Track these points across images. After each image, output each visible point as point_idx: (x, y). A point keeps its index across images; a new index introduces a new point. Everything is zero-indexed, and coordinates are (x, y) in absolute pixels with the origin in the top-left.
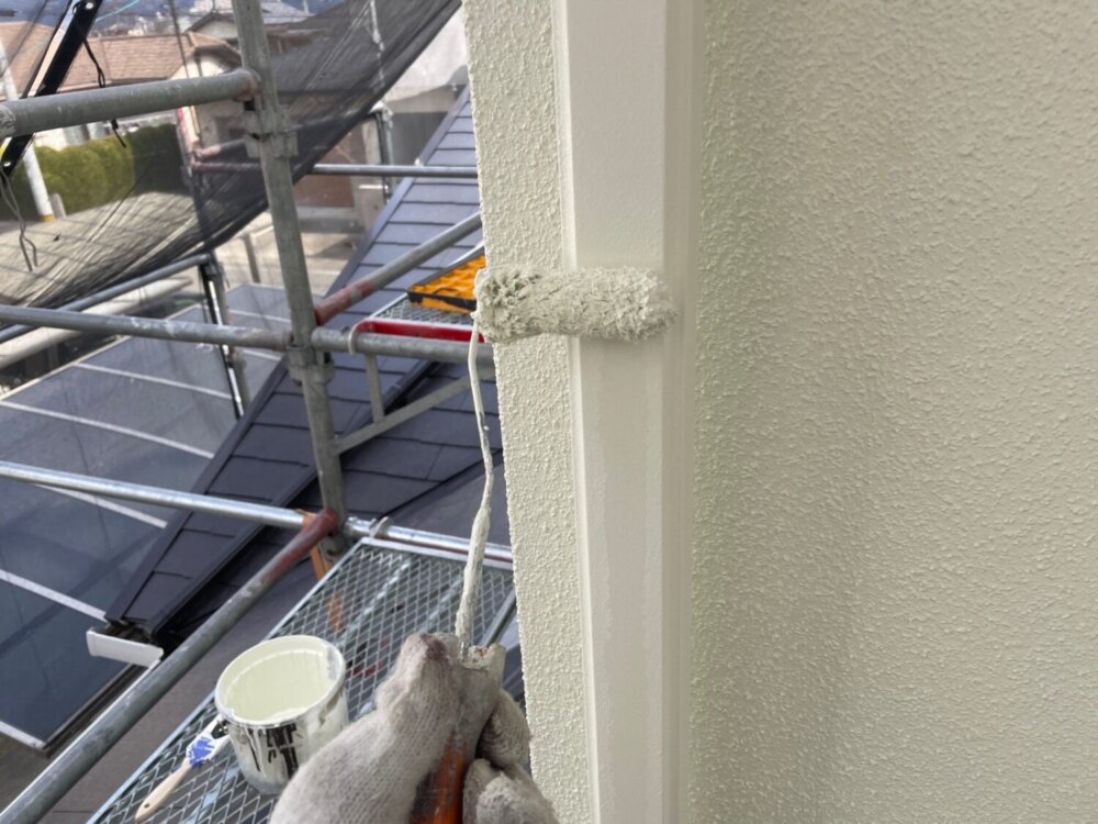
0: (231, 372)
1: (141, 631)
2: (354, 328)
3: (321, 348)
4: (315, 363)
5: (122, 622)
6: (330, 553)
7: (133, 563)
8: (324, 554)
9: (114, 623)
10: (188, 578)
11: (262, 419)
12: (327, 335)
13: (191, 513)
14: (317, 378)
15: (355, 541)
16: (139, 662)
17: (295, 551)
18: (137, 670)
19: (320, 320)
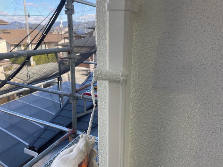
0: (61, 98)
1: (35, 149)
2: (83, 94)
3: (76, 97)
4: (75, 100)
5: (32, 147)
6: (73, 138)
7: (36, 135)
8: (72, 138)
9: (30, 147)
10: (45, 139)
11: (64, 108)
12: (77, 95)
13: (48, 126)
14: (75, 102)
15: (78, 136)
16: (34, 156)
17: (66, 136)
18: (33, 157)
19: (77, 92)
